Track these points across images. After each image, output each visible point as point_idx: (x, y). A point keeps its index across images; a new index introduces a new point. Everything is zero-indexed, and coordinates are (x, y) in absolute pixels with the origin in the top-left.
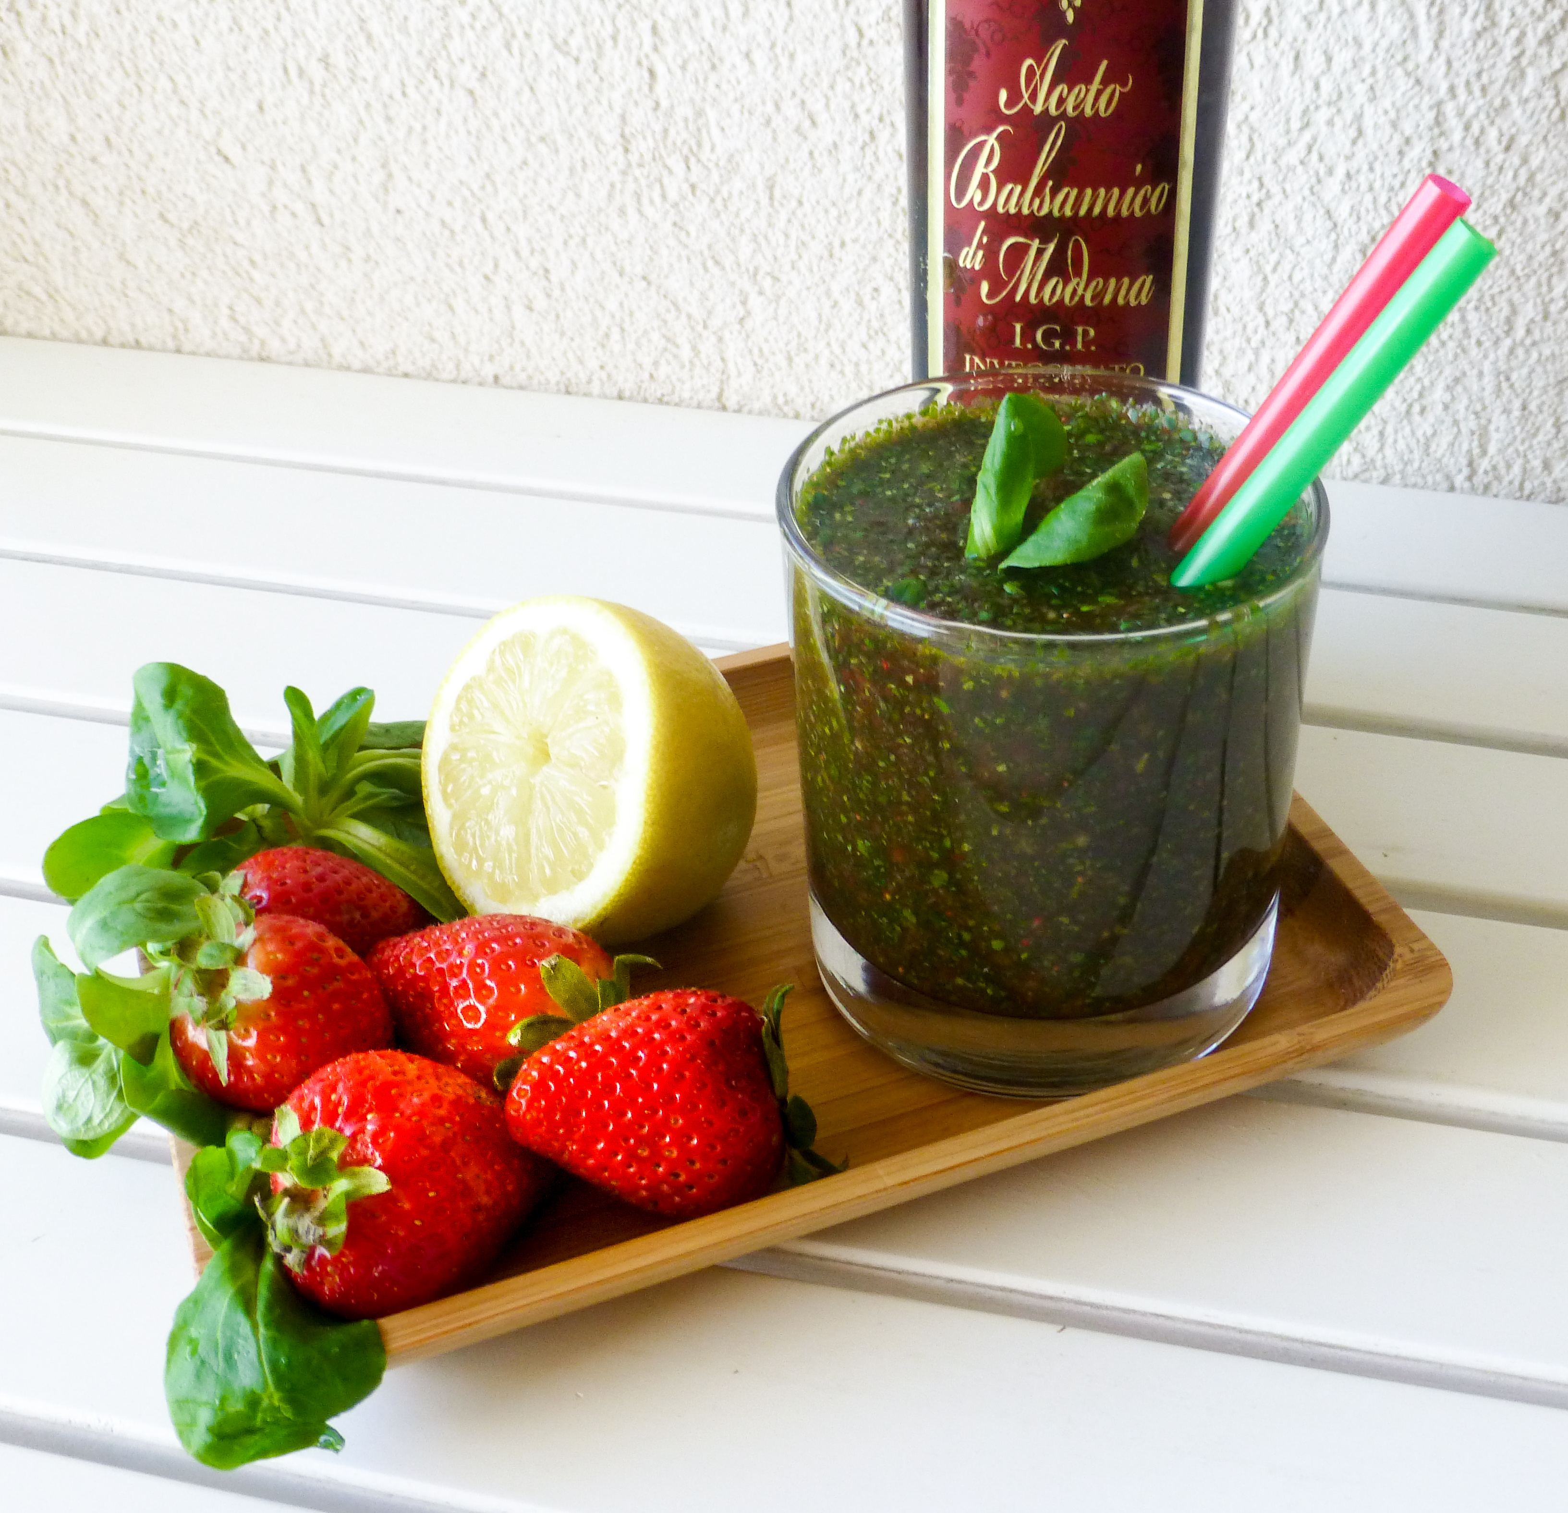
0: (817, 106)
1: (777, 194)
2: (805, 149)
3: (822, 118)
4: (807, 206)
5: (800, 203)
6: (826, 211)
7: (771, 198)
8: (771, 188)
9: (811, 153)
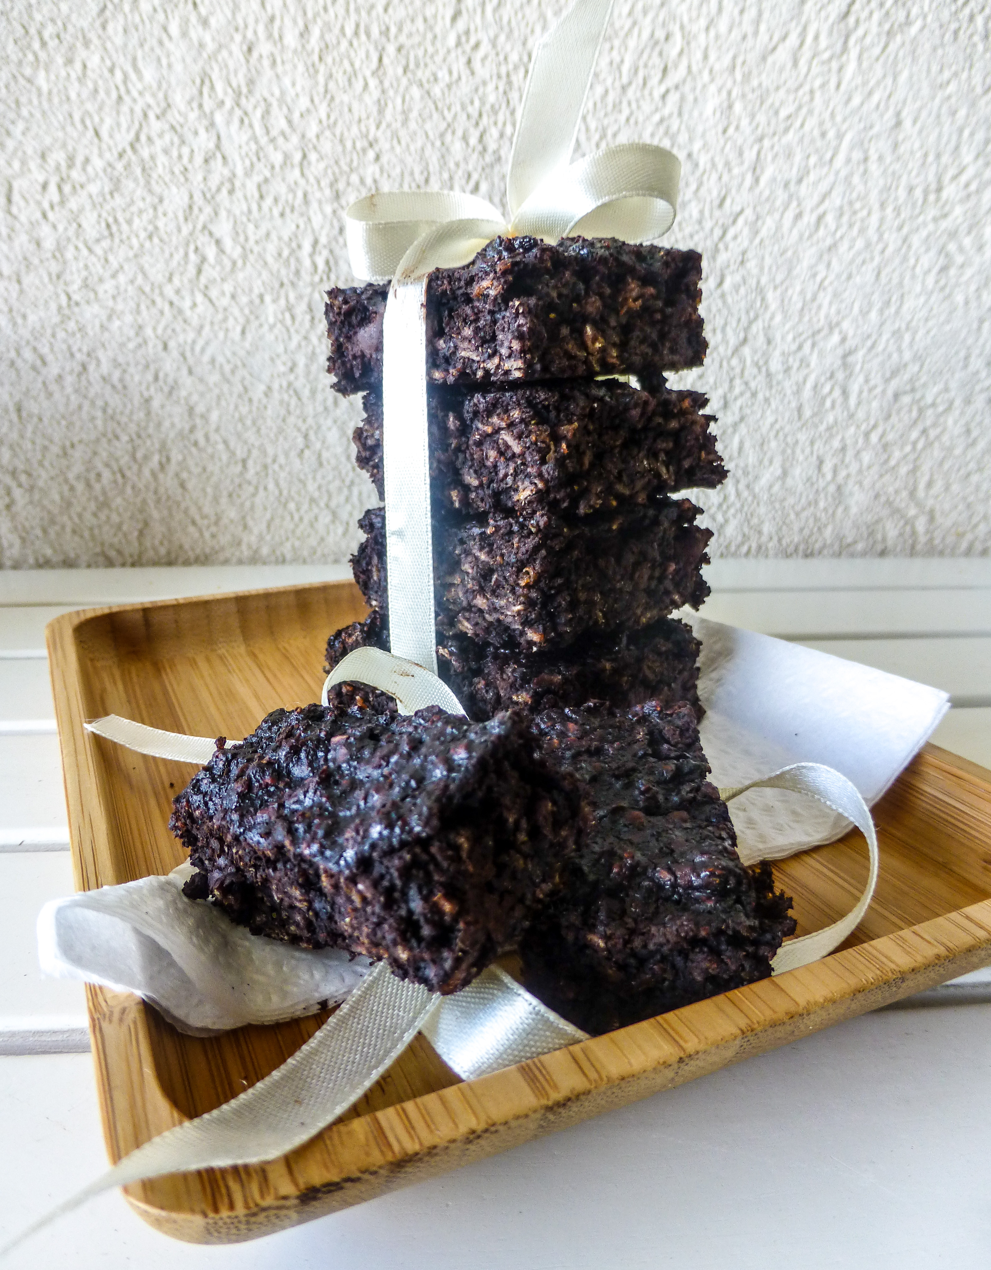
0: (45, 350)
1: (24, 414)
2: (40, 380)
3: (50, 358)
4: (46, 420)
5: (40, 419)
6: (59, 423)
7: (20, 417)
8: (19, 410)
9: (44, 383)
